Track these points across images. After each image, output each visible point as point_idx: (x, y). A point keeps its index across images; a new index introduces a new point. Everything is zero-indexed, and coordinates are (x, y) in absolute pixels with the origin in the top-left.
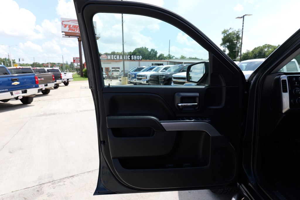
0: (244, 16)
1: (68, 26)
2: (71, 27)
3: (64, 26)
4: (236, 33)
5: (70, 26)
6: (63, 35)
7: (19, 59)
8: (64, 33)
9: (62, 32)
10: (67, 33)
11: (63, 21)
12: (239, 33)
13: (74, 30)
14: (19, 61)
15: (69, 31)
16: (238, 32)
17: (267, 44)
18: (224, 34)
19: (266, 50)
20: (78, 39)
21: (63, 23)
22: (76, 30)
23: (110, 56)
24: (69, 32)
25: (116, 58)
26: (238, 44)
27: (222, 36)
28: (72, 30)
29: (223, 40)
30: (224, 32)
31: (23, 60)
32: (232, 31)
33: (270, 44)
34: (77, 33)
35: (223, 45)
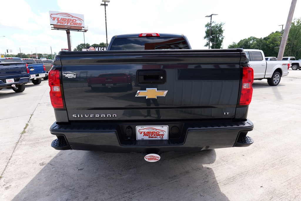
0: (211, 15)
1: (56, 19)
2: (60, 19)
3: (53, 18)
4: (219, 26)
5: (58, 19)
6: (52, 27)
7: (7, 51)
8: (53, 26)
9: (51, 25)
10: (56, 26)
11: (51, 14)
12: (221, 27)
13: (62, 23)
14: (8, 52)
15: (57, 23)
16: (221, 25)
17: (252, 37)
18: (208, 27)
19: (251, 42)
20: (67, 31)
21: (51, 16)
22: (64, 23)
23: (97, 48)
24: (58, 25)
25: (104, 50)
26: (221, 37)
27: (205, 29)
28: (61, 22)
29: (207, 32)
30: (207, 25)
31: (11, 51)
32: (215, 24)
33: (255, 37)
34: (66, 26)
35: (207, 38)
